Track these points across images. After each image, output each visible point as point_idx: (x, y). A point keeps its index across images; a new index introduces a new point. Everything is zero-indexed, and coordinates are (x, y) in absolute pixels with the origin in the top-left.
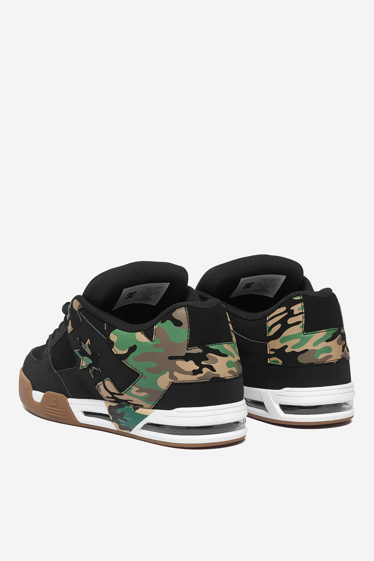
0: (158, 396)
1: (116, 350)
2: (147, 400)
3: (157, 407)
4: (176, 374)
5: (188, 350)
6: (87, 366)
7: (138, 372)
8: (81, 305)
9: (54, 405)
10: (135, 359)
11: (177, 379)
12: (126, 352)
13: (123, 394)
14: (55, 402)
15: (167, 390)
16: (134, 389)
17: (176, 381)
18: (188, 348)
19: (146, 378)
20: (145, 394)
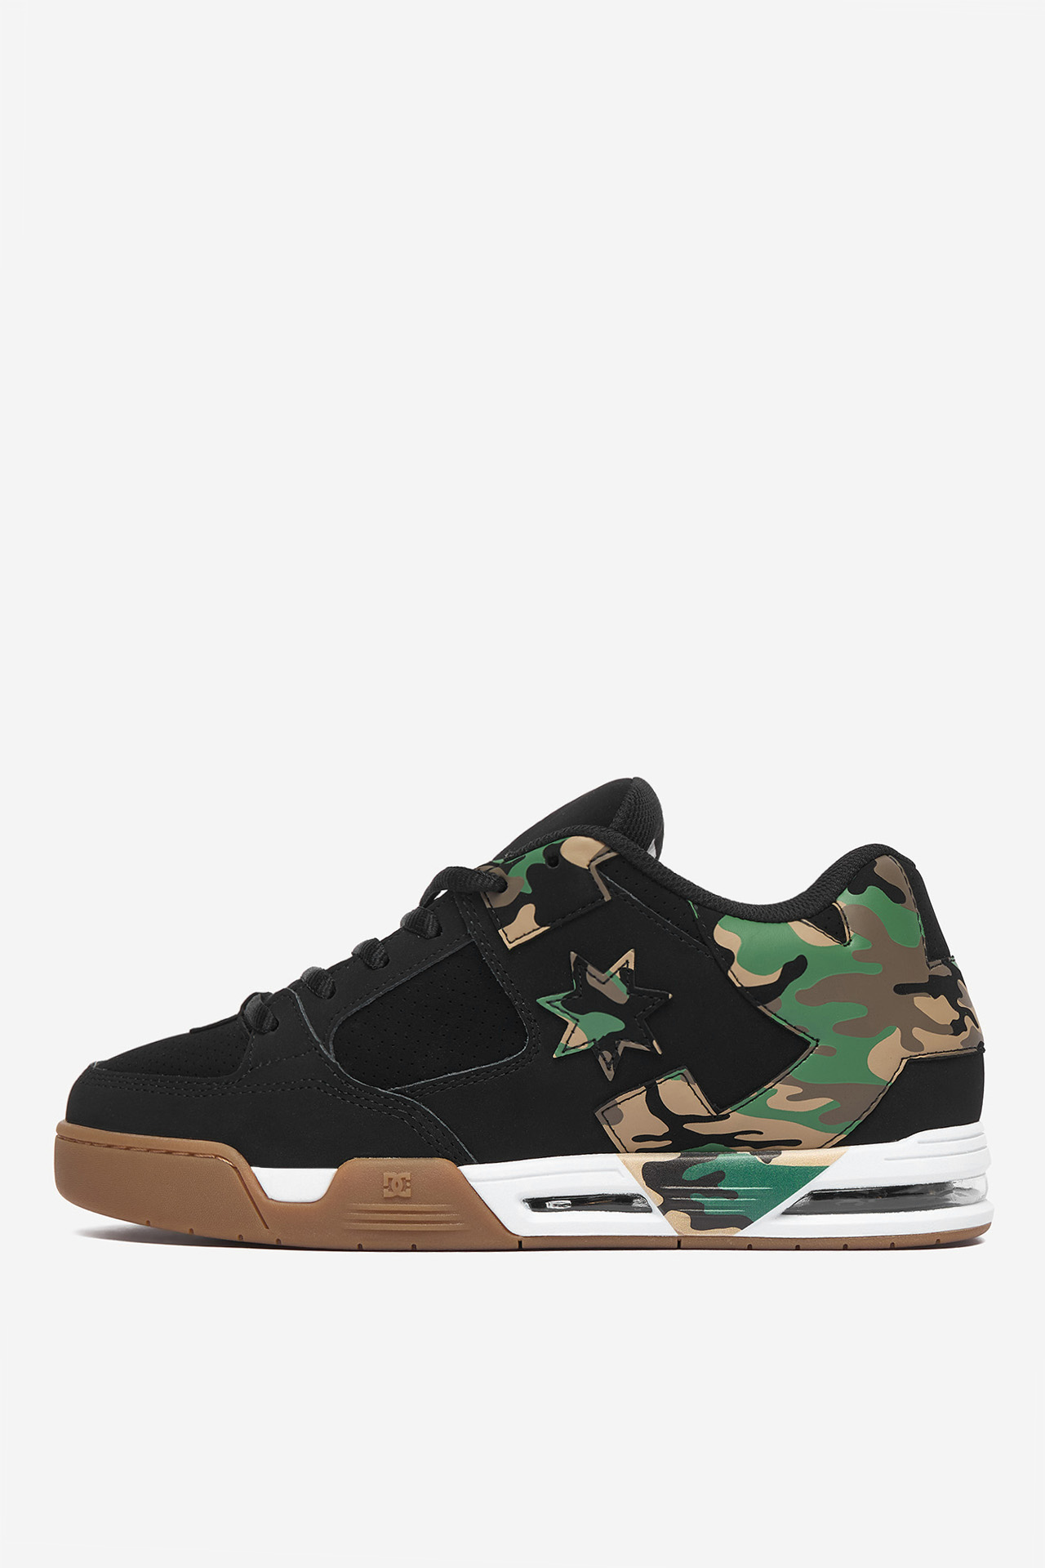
0: (865, 1105)
1: (743, 976)
2: (823, 1119)
3: (858, 1137)
4: (918, 1033)
5: (930, 968)
6: (593, 1044)
7: (806, 1037)
8: (608, 849)
9: (407, 1193)
10: (803, 997)
11: (920, 1046)
12: (774, 977)
13: (727, 1116)
14: (408, 1184)
15: (893, 1082)
16: (779, 1094)
17: (917, 1054)
18: (930, 963)
19: (830, 1052)
20: (824, 1101)
